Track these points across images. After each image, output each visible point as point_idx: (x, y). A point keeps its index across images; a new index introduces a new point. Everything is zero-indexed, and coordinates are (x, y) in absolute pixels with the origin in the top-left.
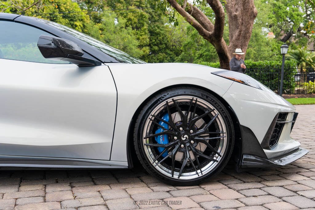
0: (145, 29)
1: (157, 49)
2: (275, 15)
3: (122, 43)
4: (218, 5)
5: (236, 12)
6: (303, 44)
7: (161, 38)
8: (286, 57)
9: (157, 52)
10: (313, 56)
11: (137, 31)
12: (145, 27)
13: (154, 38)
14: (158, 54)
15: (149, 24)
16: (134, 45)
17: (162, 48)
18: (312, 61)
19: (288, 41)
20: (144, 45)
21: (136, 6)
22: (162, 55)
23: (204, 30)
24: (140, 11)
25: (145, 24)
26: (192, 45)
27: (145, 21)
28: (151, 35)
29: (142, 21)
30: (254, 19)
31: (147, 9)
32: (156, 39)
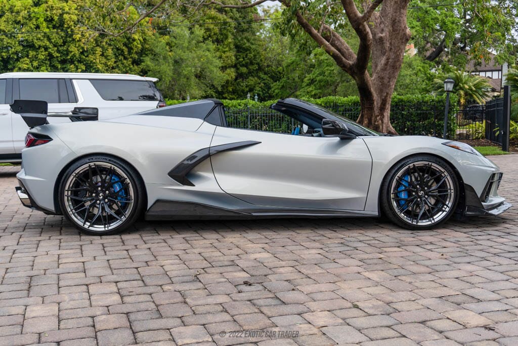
0: (230, 43)
1: (245, 71)
2: (420, 22)
3: (199, 64)
4: (365, 30)
5: (382, 34)
6: (460, 65)
7: (252, 55)
8: (436, 84)
9: (245, 76)
10: (475, 82)
11: (218, 45)
12: (230, 40)
13: (242, 56)
14: (248, 78)
15: (234, 35)
16: (216, 66)
17: (253, 70)
18: (474, 89)
19: (437, 59)
20: (228, 66)
21: (217, 9)
22: (252, 80)
23: (344, 59)
24: (222, 17)
25: (230, 36)
26: (298, 65)
27: (230, 32)
28: (238, 51)
29: (225, 32)
30: (406, 44)
31: (232, 14)
32: (245, 56)
